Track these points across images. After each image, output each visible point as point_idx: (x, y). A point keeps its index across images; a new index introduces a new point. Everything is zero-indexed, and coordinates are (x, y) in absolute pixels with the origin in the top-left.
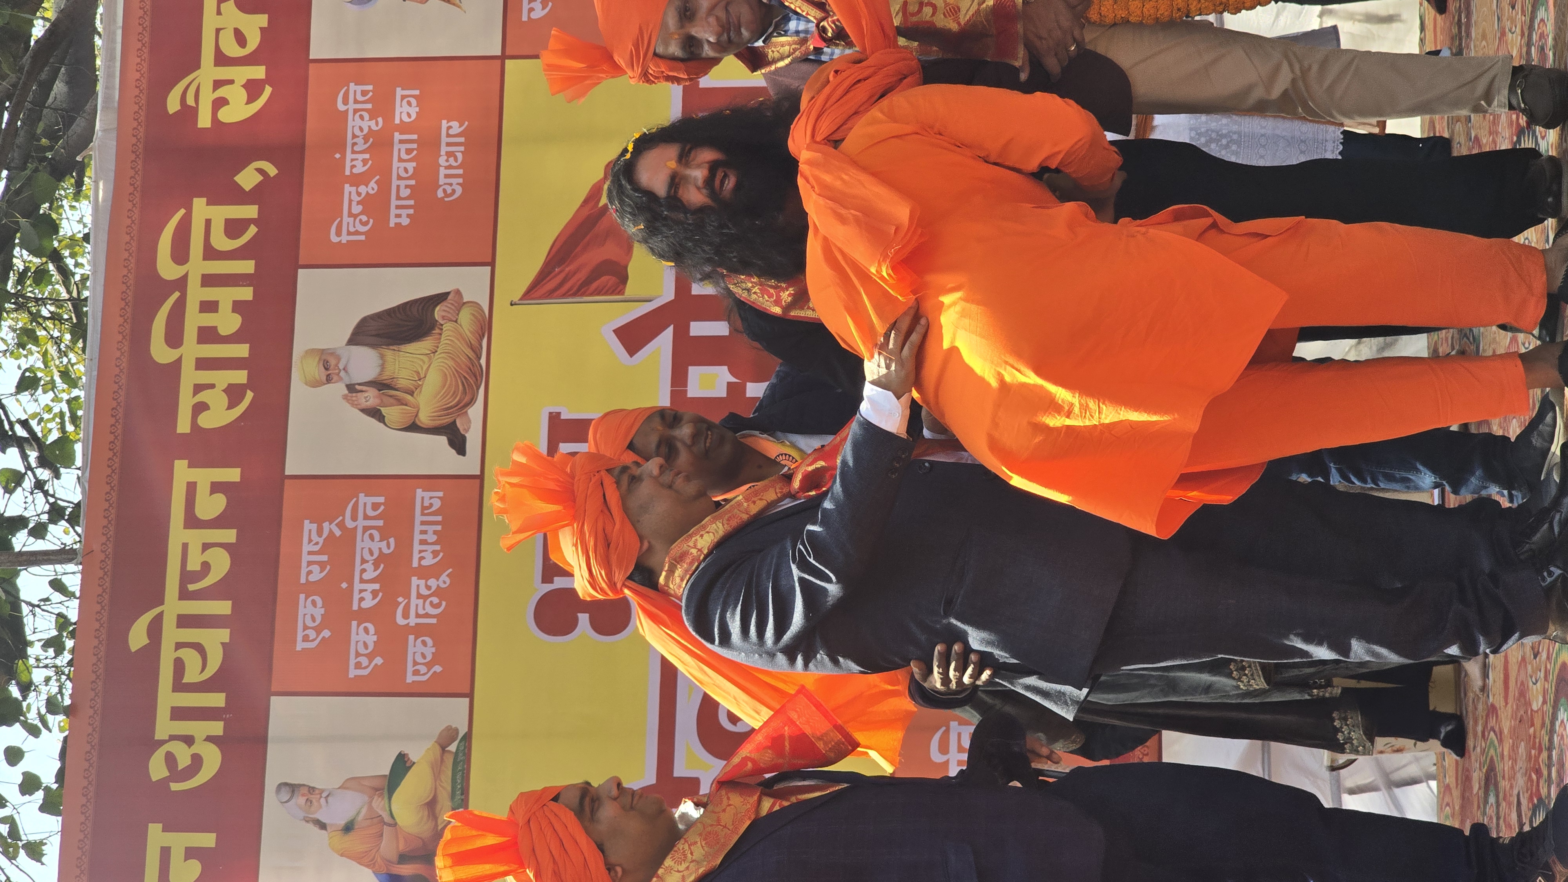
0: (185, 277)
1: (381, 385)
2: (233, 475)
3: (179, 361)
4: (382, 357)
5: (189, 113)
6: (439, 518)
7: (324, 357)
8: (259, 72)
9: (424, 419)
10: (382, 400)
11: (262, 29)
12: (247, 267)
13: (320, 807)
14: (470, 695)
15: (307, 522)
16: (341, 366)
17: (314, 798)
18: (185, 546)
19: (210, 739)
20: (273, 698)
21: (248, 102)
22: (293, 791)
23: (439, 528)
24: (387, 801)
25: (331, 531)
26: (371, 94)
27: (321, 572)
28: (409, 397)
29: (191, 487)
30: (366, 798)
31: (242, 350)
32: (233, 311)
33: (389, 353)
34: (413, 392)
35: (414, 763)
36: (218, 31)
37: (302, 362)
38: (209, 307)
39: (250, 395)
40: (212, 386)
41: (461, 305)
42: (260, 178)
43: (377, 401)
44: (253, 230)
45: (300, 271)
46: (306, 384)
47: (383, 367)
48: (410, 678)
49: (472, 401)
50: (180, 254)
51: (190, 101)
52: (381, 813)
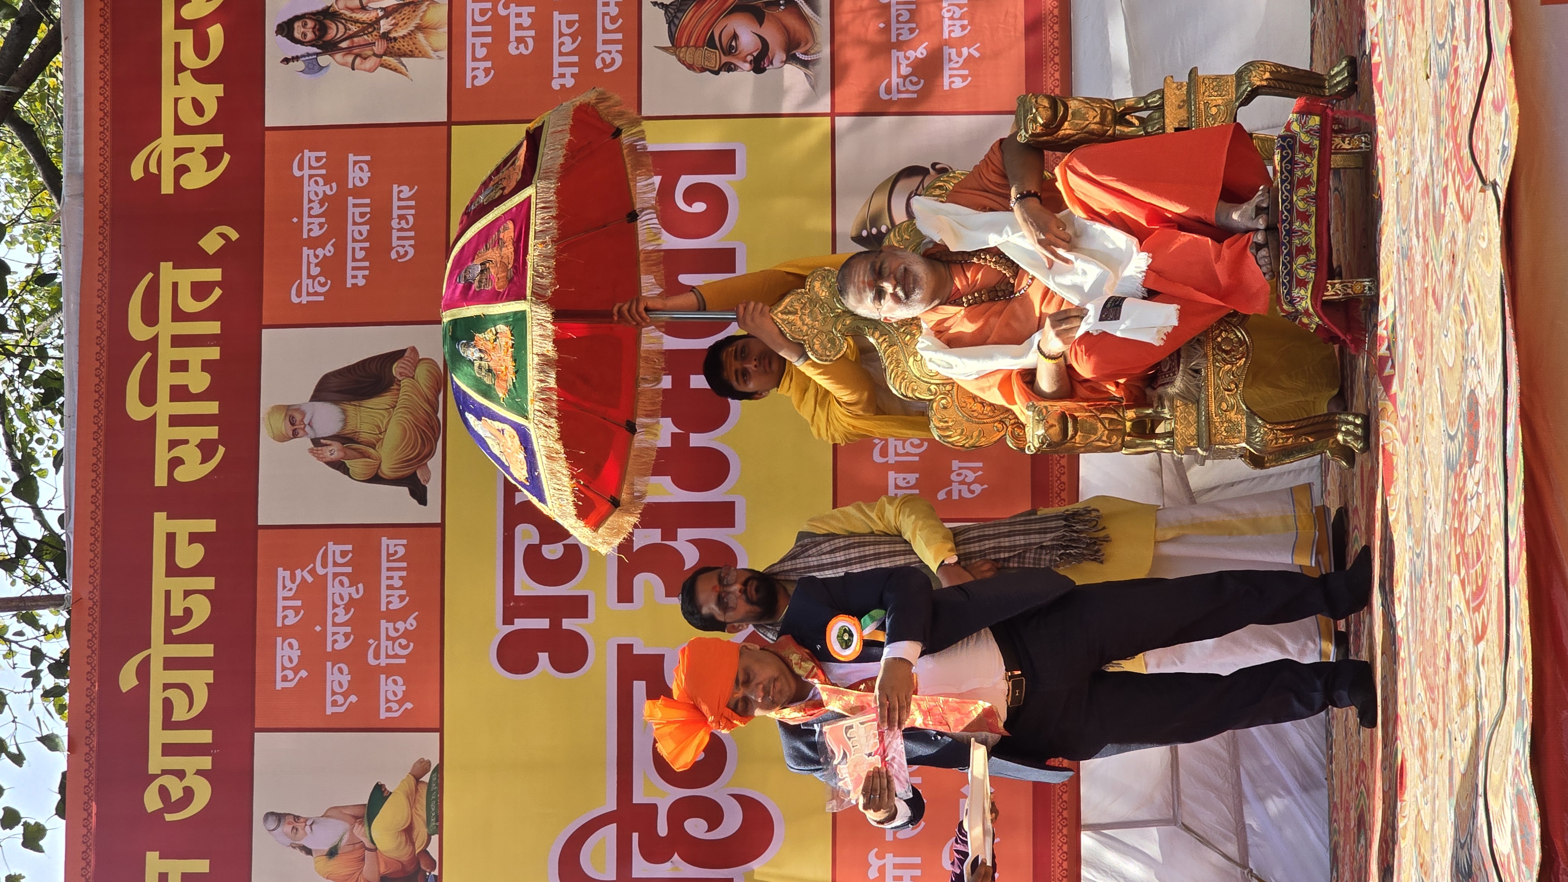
0: (156, 338)
1: (344, 439)
2: (209, 525)
3: (154, 417)
4: (344, 412)
5: (152, 180)
6: (404, 565)
7: (290, 413)
8: (217, 140)
9: (386, 470)
10: (345, 453)
11: (217, 98)
12: (213, 327)
13: (306, 834)
14: (440, 730)
15: (280, 570)
16: (306, 421)
17: (300, 826)
18: (168, 593)
19: (199, 772)
20: (257, 735)
21: (208, 170)
22: (279, 821)
23: (404, 574)
24: (367, 828)
25: (302, 576)
26: (324, 160)
27: (296, 616)
28: (371, 450)
29: (171, 538)
30: (347, 826)
31: (212, 408)
32: (203, 370)
33: (350, 408)
34: (375, 445)
35: (391, 793)
36: (176, 100)
37: (269, 418)
38: (180, 366)
39: (221, 450)
40: (186, 442)
41: (417, 361)
42: (222, 242)
43: (341, 454)
44: (217, 292)
45: (265, 332)
46: (274, 438)
47: (345, 421)
48: (383, 715)
49: (430, 454)
50: (150, 316)
51: (153, 169)
52: (362, 839)
